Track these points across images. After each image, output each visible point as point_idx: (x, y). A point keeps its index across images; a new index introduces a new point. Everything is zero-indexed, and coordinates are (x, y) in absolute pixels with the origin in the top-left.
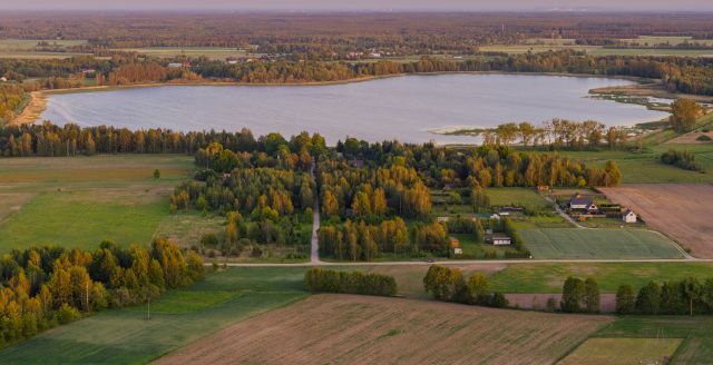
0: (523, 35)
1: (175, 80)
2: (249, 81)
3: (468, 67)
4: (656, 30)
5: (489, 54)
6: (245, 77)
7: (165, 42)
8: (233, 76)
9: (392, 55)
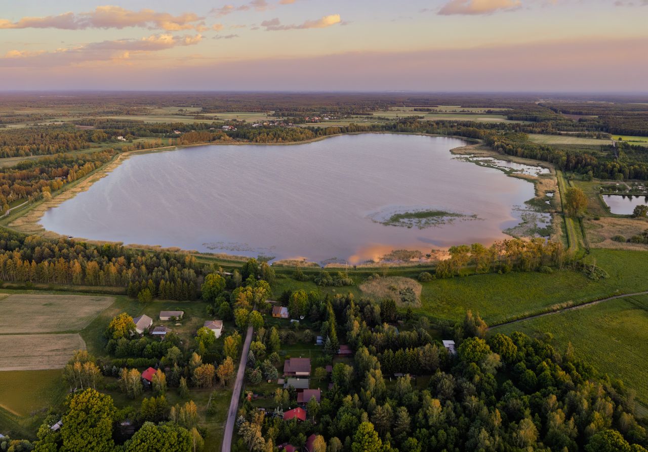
0: (389, 105)
1: (217, 141)
2: (257, 141)
3: (373, 129)
4: (443, 103)
5: (379, 118)
6: (254, 140)
7: (234, 110)
8: (248, 138)
9: (334, 119)
